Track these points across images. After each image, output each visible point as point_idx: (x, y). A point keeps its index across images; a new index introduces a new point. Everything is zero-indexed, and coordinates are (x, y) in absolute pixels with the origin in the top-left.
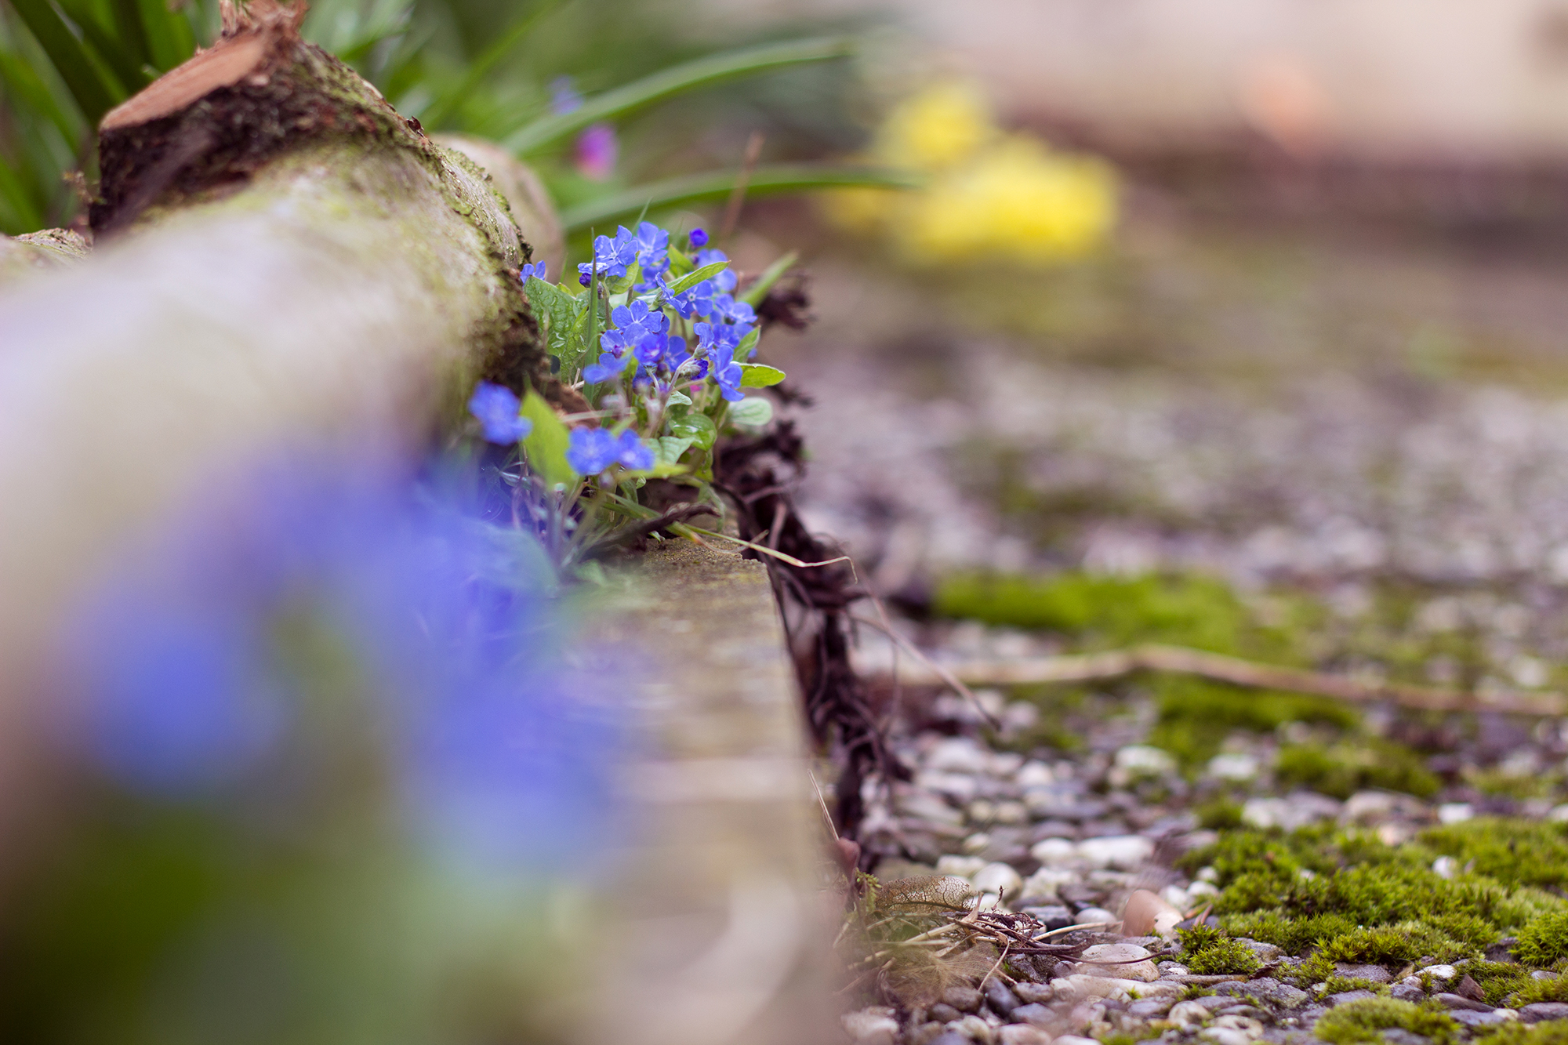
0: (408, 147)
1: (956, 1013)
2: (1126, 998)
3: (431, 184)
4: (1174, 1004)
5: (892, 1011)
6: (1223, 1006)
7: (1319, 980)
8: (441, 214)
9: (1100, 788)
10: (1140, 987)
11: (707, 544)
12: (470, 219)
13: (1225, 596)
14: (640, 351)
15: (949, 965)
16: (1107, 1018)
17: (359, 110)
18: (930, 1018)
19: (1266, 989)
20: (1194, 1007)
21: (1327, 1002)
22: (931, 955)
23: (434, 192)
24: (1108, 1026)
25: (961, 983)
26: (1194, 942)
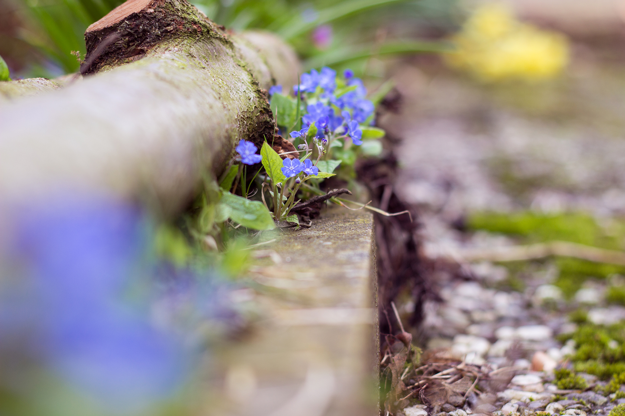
0: (217, 38)
1: (453, 407)
2: (528, 401)
3: (227, 53)
4: (548, 404)
5: (425, 407)
6: (570, 405)
7: (612, 392)
8: (231, 66)
9: (528, 306)
10: (534, 396)
11: (346, 206)
12: (245, 69)
13: (591, 221)
14: (318, 124)
15: (451, 387)
16: (518, 410)
17: (195, 23)
18: (442, 410)
19: (589, 396)
20: (557, 405)
21: (616, 403)
22: (443, 382)
23: (229, 57)
24: (518, 414)
25: (456, 394)
26: (561, 375)
